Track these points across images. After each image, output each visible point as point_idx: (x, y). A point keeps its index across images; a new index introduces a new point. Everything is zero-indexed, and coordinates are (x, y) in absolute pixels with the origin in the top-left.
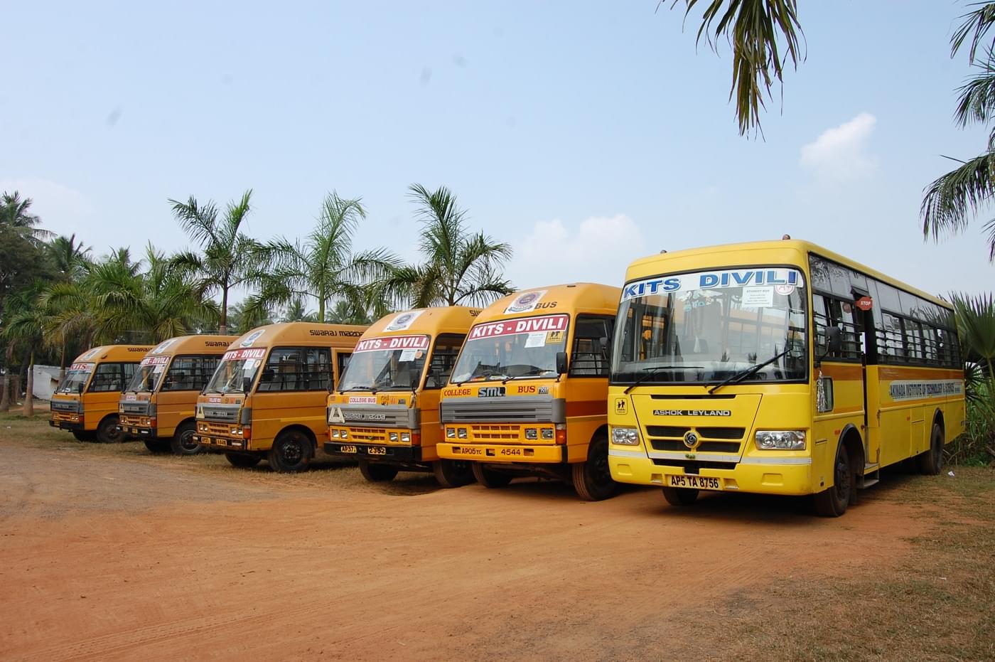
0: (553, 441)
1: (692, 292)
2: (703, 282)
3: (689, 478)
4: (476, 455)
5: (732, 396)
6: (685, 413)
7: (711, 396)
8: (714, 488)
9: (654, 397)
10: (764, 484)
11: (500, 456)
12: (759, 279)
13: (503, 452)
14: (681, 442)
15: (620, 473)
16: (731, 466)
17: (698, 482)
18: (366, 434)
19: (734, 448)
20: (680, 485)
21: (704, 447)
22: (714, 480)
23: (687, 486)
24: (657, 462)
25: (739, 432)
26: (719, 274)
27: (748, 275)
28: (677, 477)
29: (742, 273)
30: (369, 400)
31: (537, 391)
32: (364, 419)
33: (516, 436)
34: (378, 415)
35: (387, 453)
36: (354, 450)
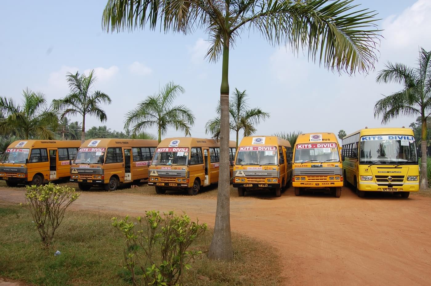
0: (340, 180)
1: (387, 140)
2: (389, 138)
3: (389, 189)
4: (311, 185)
5: (401, 168)
6: (388, 172)
7: (395, 168)
8: (396, 191)
9: (378, 168)
10: (410, 189)
11: (321, 185)
12: (405, 138)
13: (323, 184)
14: (387, 180)
15: (366, 188)
16: (402, 185)
17: (391, 190)
18: (257, 180)
19: (402, 181)
20: (386, 191)
21: (393, 181)
22: (396, 189)
23: (388, 191)
24: (379, 185)
25: (403, 177)
26: (394, 136)
27: (402, 137)
28: (385, 189)
29: (400, 137)
30: (258, 168)
31: (334, 166)
32: (256, 175)
33: (326, 179)
34: (263, 173)
35: (268, 186)
36: (251, 185)
